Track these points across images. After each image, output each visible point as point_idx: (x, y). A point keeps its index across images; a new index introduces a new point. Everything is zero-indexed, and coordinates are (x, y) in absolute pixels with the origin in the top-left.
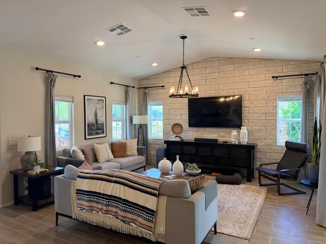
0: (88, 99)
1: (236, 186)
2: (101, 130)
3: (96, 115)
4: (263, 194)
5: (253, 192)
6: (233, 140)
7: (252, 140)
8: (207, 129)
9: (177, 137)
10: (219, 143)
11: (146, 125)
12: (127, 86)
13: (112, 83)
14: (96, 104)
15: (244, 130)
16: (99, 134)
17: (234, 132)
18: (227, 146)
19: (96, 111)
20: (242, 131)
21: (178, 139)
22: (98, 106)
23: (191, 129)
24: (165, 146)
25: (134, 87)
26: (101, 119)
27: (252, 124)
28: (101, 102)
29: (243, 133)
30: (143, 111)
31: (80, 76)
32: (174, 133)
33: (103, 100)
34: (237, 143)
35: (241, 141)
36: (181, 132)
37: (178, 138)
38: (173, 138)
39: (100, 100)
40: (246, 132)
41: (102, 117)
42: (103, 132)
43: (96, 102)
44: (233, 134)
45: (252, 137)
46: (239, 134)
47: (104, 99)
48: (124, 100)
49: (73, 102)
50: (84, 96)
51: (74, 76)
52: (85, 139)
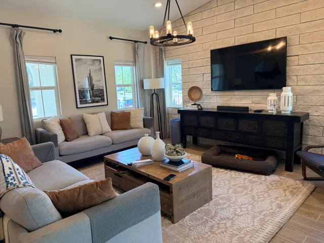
0: (77, 60)
1: (263, 177)
2: (100, 97)
3: (90, 79)
4: (300, 196)
5: (285, 190)
6: (269, 108)
7: (301, 107)
8: (237, 93)
9: (195, 104)
10: (250, 112)
11: (163, 91)
12: (136, 42)
13: (111, 38)
14: (90, 65)
15: (287, 92)
16: (97, 102)
17: (272, 96)
18: (260, 117)
19: (90, 74)
20: (283, 94)
21: (195, 108)
22: (93, 68)
23: (214, 93)
24: (178, 117)
25: (146, 43)
26: (99, 84)
27: (303, 83)
28: (97, 63)
29: (285, 97)
30: (160, 73)
31: (60, 31)
32: (192, 99)
33: (99, 60)
34: (274, 113)
35: (281, 109)
36: (199, 99)
37: (196, 106)
38: (190, 107)
39: (95, 60)
40: (290, 94)
41: (99, 81)
42: (103, 100)
43: (90, 63)
44: (269, 98)
45: (301, 103)
46: (279, 99)
47: (101, 58)
48: (133, 60)
49: (56, 63)
50: (71, 55)
51: (55, 31)
52: (77, 108)
